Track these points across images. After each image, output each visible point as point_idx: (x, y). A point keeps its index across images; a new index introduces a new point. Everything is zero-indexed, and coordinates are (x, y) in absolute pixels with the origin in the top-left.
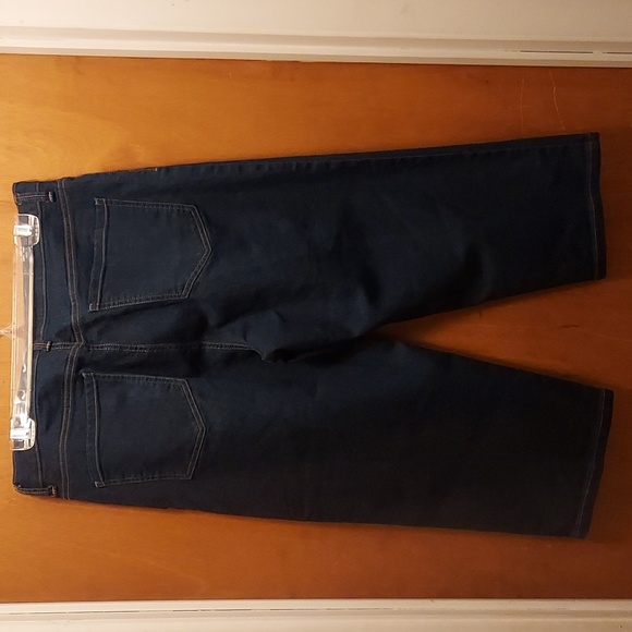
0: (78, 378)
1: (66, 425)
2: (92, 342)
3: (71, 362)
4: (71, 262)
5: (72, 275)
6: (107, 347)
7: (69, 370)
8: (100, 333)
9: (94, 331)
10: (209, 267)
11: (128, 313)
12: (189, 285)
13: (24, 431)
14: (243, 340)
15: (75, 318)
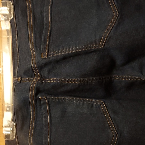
0: (37, 100)
1: (32, 127)
2: (45, 78)
3: (32, 90)
4: (31, 28)
5: (31, 36)
6: (53, 80)
7: (31, 95)
8: (49, 72)
9: (46, 70)
10: (117, 26)
11: (65, 58)
12: (104, 38)
13: (8, 131)
14: (140, 74)
15: (33, 63)
